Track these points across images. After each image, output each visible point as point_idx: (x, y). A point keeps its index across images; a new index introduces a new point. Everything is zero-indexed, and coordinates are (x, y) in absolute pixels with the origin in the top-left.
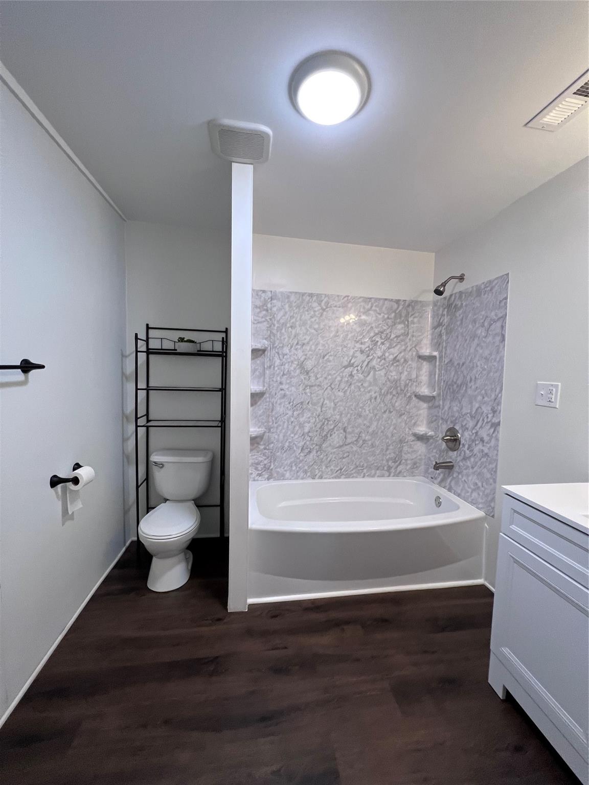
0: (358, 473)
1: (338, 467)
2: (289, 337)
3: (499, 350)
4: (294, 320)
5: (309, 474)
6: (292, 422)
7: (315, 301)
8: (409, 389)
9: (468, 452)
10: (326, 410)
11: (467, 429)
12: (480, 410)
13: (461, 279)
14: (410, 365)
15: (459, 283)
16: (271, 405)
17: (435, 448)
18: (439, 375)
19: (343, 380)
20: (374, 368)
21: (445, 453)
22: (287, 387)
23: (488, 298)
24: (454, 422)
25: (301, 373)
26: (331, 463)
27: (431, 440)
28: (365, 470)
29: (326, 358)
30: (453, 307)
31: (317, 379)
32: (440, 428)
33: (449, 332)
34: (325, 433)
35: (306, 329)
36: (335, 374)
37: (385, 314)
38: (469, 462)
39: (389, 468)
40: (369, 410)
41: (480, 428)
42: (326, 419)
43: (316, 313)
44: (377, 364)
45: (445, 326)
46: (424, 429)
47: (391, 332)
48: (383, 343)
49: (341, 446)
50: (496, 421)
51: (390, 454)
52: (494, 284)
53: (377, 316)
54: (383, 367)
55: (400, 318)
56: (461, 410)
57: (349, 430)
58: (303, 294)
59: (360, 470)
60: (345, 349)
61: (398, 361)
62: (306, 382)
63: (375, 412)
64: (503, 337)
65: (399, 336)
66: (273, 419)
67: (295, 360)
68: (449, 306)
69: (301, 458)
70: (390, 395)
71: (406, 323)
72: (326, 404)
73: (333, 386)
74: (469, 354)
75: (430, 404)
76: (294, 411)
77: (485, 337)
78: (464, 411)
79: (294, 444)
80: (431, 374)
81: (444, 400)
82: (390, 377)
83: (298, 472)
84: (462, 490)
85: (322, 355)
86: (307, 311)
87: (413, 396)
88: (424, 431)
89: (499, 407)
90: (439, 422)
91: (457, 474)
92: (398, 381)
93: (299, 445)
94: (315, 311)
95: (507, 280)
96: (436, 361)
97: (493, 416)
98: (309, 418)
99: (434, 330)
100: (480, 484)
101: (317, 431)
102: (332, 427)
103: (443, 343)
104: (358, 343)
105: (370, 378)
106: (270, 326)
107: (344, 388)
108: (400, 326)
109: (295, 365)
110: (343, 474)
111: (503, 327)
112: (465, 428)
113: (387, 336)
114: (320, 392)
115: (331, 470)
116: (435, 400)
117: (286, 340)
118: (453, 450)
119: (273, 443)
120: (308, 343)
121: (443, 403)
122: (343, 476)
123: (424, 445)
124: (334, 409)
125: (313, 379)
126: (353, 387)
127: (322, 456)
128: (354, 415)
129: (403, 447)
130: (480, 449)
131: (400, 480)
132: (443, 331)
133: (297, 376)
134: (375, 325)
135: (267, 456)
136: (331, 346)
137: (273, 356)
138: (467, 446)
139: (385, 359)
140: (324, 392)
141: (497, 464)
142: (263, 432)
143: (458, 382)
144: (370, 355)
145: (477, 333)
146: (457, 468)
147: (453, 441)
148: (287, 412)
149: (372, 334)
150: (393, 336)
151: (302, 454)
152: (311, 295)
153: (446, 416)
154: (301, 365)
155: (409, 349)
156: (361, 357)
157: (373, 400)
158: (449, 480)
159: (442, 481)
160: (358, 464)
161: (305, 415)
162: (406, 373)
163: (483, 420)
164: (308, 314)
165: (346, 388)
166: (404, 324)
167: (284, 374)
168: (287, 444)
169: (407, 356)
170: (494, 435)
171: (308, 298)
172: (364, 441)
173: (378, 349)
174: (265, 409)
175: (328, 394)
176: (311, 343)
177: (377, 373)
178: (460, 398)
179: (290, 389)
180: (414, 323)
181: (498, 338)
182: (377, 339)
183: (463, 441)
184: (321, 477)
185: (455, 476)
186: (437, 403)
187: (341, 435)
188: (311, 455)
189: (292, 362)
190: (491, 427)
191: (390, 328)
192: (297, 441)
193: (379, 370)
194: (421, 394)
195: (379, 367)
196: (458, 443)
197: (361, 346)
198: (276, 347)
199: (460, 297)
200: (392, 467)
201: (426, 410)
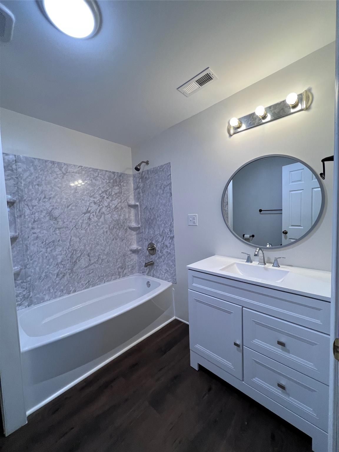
0: (101, 281)
1: (86, 281)
2: (37, 193)
3: (170, 200)
4: (40, 180)
5: (65, 292)
6: (46, 257)
7: (56, 167)
8: (126, 224)
9: (160, 254)
10: (74, 244)
11: (159, 242)
12: (164, 231)
13: (147, 163)
14: (124, 210)
15: (146, 166)
16: (25, 246)
17: (143, 255)
18: (141, 215)
19: (84, 222)
20: (103, 213)
21: (149, 257)
22: (39, 230)
23: (161, 174)
24: (152, 240)
25: (50, 219)
26: (81, 280)
27: (140, 252)
28: (105, 278)
29: (69, 208)
30: (144, 178)
31: (64, 223)
32: (144, 244)
33: (144, 192)
34: (74, 260)
35: (51, 186)
36: (77, 218)
37: (107, 180)
38: (161, 259)
39: (119, 273)
40: (104, 240)
41: (165, 241)
42: (74, 250)
43: (58, 176)
44: (105, 211)
45: (141, 188)
46: (136, 246)
47: (112, 191)
48: (107, 198)
49: (86, 267)
50: (172, 236)
51: (119, 264)
52: (164, 167)
53: (102, 181)
54: (109, 212)
55: (116, 183)
56: (154, 233)
57: (92, 255)
58: (46, 161)
59: (102, 279)
60: (83, 202)
61: (118, 208)
62: (55, 226)
63: (108, 240)
64: (171, 193)
65: (117, 194)
66: (28, 257)
67: (44, 210)
68: (142, 178)
69: (57, 282)
70: (115, 229)
71: (120, 186)
72: (73, 240)
73: (77, 227)
74: (155, 203)
75: (138, 232)
76: (47, 248)
77: (163, 194)
78: (157, 233)
79: (50, 272)
80: (136, 215)
81: (145, 228)
82: (114, 218)
83: (55, 293)
84: (159, 275)
85: (66, 205)
86: (51, 174)
87: (128, 229)
88: (135, 247)
89: (173, 229)
90: (143, 241)
91: (156, 267)
92: (119, 221)
93: (54, 272)
94: (57, 175)
95: (170, 166)
96: (138, 208)
97: (171, 233)
98: (61, 251)
99: (135, 191)
100: (168, 269)
101: (68, 260)
102: (80, 254)
103: (141, 197)
104: (92, 198)
105: (102, 219)
106: (17, 183)
107: (85, 227)
108: (117, 188)
109: (44, 214)
110: (91, 285)
111: (170, 189)
112: (157, 242)
113: (109, 193)
114: (68, 232)
115: (82, 284)
116: (140, 229)
117: (34, 195)
118: (152, 254)
119: (30, 276)
120: (54, 197)
121: (145, 231)
122: (91, 286)
123: (137, 255)
124: (80, 242)
125: (61, 223)
126: (91, 226)
127: (74, 276)
128: (94, 244)
129: (125, 258)
130: (166, 251)
131: (126, 278)
132: (140, 191)
133: (47, 221)
134: (102, 186)
135: (25, 287)
136: (73, 199)
137: (23, 207)
138: (159, 251)
139: (110, 207)
140: (71, 231)
141: (175, 257)
142: (20, 269)
143: (151, 218)
144: (100, 205)
145: (158, 192)
146: (156, 263)
147: (152, 249)
148: (41, 249)
149: (100, 192)
150: (113, 193)
151: (58, 279)
152: (53, 163)
153: (147, 237)
154: (50, 214)
155: (123, 201)
156: (94, 207)
157: (105, 233)
158: (152, 271)
159: (149, 272)
160: (100, 275)
161: (57, 250)
162: (123, 215)
163: (166, 236)
164: (52, 176)
165: (87, 227)
166: (119, 187)
167: (34, 221)
168: (44, 274)
169: (122, 205)
170: (172, 243)
171: (50, 165)
172: (102, 260)
173: (105, 202)
174: (19, 250)
175: (74, 233)
176: (57, 197)
177: (106, 216)
178: (153, 226)
179: (42, 232)
180: (124, 186)
181: (169, 195)
182: (104, 195)
183: (157, 249)
184: (75, 291)
185: (155, 268)
186: (141, 231)
187: (87, 259)
188: (65, 277)
189: (42, 211)
190: (170, 239)
191: (111, 189)
192: (52, 270)
193: (107, 215)
194: (133, 227)
195: (106, 212)
196: (155, 251)
197: (94, 199)
198: (25, 200)
199: (148, 173)
200: (120, 272)
201: (136, 235)
